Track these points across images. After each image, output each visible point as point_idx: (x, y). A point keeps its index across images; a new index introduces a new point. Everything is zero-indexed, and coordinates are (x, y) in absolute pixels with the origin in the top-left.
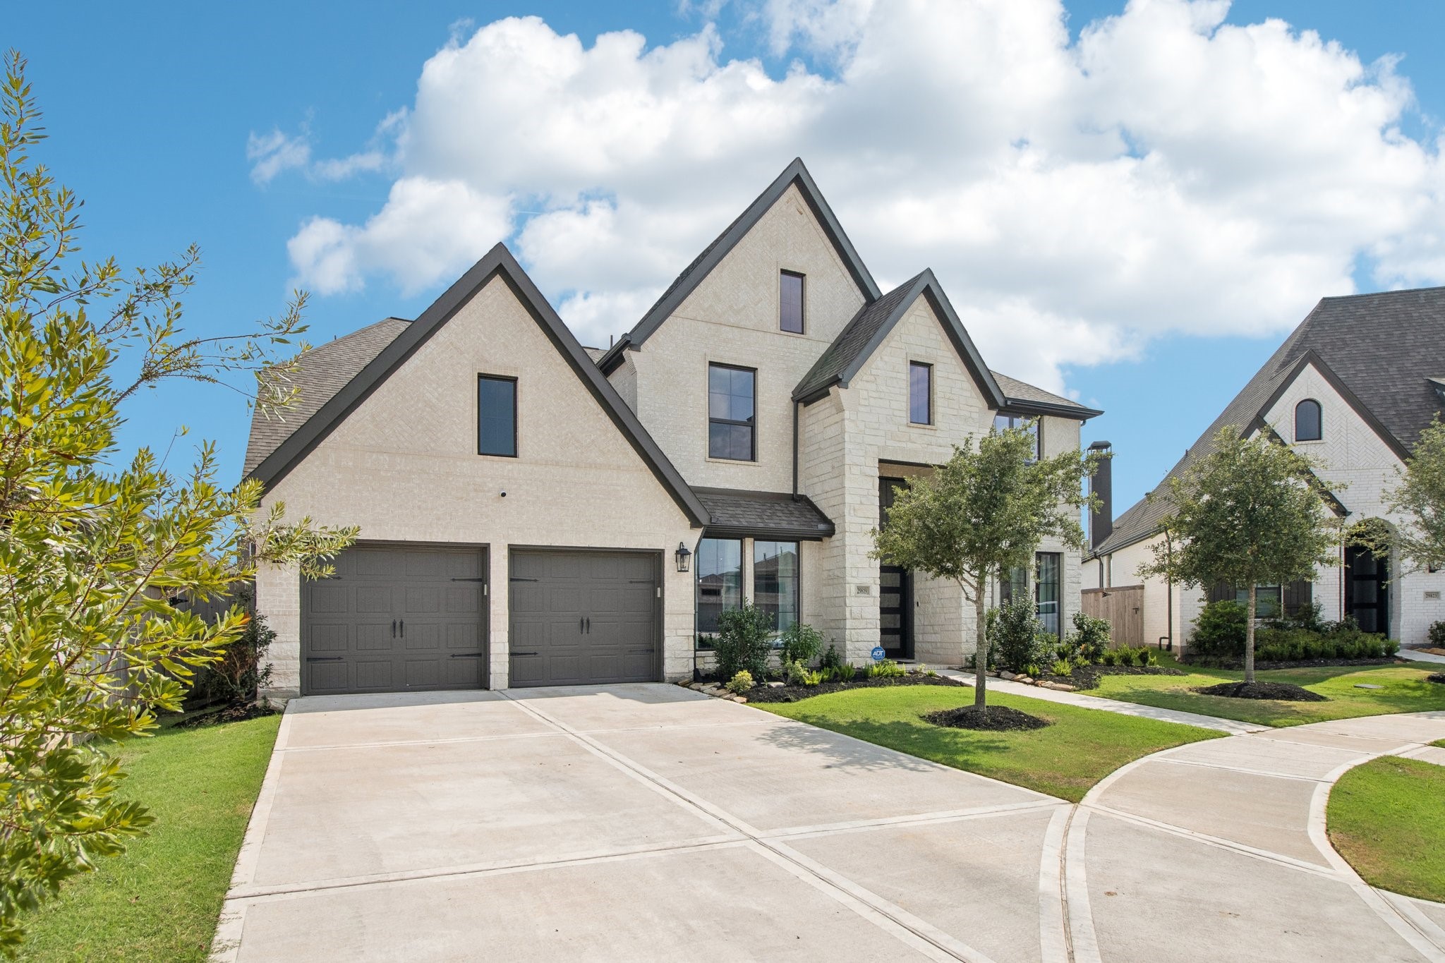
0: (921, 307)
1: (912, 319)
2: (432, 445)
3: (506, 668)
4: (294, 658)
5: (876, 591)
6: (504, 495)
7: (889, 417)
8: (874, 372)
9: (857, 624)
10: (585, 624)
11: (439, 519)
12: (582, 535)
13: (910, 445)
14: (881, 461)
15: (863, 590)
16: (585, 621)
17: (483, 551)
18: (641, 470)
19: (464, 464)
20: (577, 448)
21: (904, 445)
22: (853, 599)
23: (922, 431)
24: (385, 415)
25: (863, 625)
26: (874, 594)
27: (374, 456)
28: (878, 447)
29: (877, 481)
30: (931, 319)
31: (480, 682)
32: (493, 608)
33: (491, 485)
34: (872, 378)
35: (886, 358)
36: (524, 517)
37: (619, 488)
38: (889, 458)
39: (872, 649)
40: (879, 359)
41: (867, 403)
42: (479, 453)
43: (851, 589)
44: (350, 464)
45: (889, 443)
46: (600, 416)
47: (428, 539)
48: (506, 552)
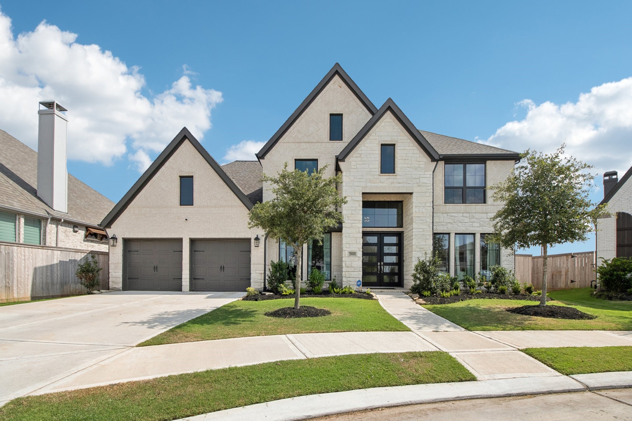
0: (388, 117)
1: (383, 124)
2: (164, 204)
3: (188, 284)
4: (120, 278)
5: (360, 254)
6: (186, 220)
7: (368, 172)
8: (359, 152)
9: (349, 269)
10: (222, 268)
11: (165, 230)
12: (217, 233)
13: (380, 185)
14: (363, 193)
15: (352, 254)
16: (222, 267)
17: (180, 240)
18: (241, 207)
19: (174, 209)
20: (215, 200)
21: (377, 185)
22: (346, 258)
23: (388, 177)
24: (148, 194)
25: (352, 270)
26: (358, 256)
27: (145, 209)
28: (362, 187)
29: (361, 203)
30: (394, 122)
31: (178, 288)
32: (183, 261)
33: (183, 217)
34: (359, 155)
35: (367, 145)
36: (195, 227)
37: (232, 214)
38: (368, 191)
39: (357, 281)
40: (363, 146)
41: (355, 167)
42: (181, 205)
43: (345, 253)
44: (137, 212)
45: (368, 184)
46: (225, 187)
47: (161, 237)
48: (188, 241)
